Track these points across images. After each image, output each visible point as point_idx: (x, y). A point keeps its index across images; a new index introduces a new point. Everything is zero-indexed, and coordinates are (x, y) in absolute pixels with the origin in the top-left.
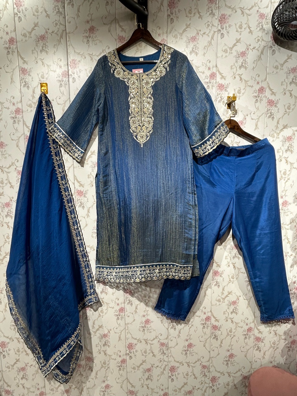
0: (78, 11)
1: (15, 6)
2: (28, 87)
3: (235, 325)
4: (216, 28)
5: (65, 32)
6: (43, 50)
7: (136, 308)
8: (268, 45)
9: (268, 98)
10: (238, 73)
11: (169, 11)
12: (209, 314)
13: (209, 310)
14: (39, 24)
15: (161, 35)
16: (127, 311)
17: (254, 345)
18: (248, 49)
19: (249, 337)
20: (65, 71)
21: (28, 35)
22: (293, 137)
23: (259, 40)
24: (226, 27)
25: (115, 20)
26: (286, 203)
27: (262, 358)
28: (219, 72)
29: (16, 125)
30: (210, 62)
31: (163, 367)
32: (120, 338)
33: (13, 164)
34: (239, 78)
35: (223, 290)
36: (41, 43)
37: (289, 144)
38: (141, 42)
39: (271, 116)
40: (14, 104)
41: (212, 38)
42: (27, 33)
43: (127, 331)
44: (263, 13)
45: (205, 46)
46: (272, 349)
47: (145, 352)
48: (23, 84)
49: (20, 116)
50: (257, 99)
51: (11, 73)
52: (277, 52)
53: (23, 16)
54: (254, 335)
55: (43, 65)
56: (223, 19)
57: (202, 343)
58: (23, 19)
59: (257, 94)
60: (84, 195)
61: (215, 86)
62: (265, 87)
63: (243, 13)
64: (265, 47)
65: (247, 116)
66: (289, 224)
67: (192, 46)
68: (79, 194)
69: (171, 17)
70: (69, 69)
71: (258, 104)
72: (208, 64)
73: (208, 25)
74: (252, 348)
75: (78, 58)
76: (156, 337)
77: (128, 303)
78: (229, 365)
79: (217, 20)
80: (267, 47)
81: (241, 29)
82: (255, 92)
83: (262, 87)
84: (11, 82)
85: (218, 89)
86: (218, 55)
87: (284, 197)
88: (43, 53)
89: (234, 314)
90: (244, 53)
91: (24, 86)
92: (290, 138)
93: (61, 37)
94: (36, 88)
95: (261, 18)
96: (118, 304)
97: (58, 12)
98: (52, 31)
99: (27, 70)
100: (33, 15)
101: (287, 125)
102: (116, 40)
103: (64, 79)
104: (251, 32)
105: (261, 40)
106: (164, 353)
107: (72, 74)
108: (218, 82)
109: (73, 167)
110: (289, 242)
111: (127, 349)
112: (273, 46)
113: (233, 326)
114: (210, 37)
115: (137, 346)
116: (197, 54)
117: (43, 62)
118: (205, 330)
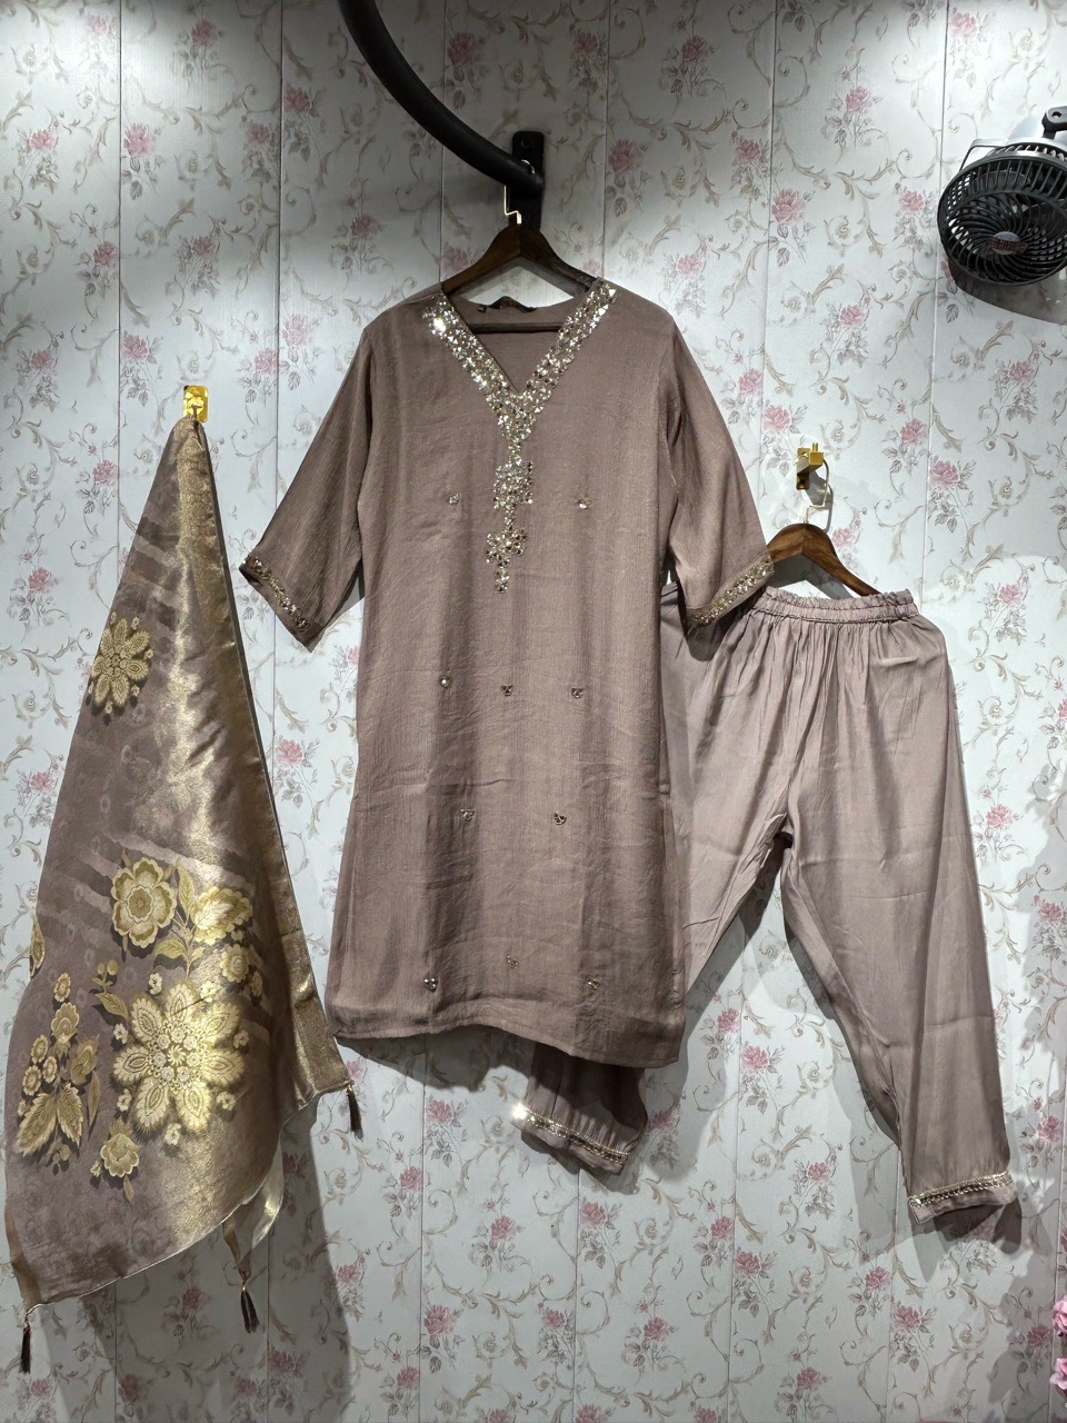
0: (323, 169)
1: (125, 152)
2: (144, 397)
3: (822, 1257)
4: (764, 232)
5: (275, 231)
6: (204, 281)
7: (464, 1174)
8: (934, 291)
9: (936, 458)
10: (833, 373)
11: (612, 177)
12: (728, 1212)
13: (727, 1196)
14: (195, 205)
15: (585, 251)
16: (429, 1183)
17: (892, 1338)
18: (867, 301)
19: (874, 1307)
20: (268, 351)
21: (157, 237)
22: (1024, 590)
23: (902, 274)
24: (796, 230)
25: (440, 201)
26: (1002, 816)
27: (920, 1397)
28: (771, 369)
29: (93, 517)
30: (741, 337)
31: (551, 1410)
32: (399, 1284)
33: (72, 644)
34: (839, 392)
35: (780, 1120)
36: (197, 262)
37: (1007, 611)
38: (517, 269)
39: (947, 517)
40: (93, 450)
41: (750, 263)
42: (156, 233)
43: (426, 1260)
44: (915, 193)
45: (727, 288)
46: (958, 1358)
47: (490, 1346)
48: (126, 390)
49: (111, 490)
50: (897, 459)
51: (93, 353)
52: (962, 312)
53: (148, 181)
54: (893, 1299)
55: (197, 330)
56: (784, 206)
57: (703, 1322)
58: (146, 188)
59: (899, 442)
60: (303, 758)
61: (758, 414)
62: (923, 420)
63: (849, 190)
64: (922, 295)
65: (864, 513)
66: (1013, 892)
67: (684, 286)
68: (286, 752)
69: (619, 195)
70: (281, 345)
71: (900, 477)
72: (735, 343)
73: (738, 224)
74: (886, 1350)
75: (310, 311)
76: (532, 1289)
77: (437, 1154)
78: (800, 1412)
79: (767, 209)
80: (930, 295)
81: (845, 237)
82: (891, 436)
83: (914, 421)
84: (91, 381)
85: (766, 423)
86: (771, 316)
87: (994, 793)
88: (203, 295)
89: (817, 1214)
90: (855, 312)
91: (132, 394)
92: (1010, 594)
93: (263, 245)
94: (169, 400)
95: (909, 206)
96: (399, 1157)
97: (259, 170)
98: (233, 228)
99: (143, 344)
100: (180, 178)
101: (999, 549)
102: (437, 260)
103: (263, 377)
104: (876, 248)
105: (909, 274)
106: (557, 1354)
107: (290, 362)
108: (768, 402)
109: (271, 660)
110: (1014, 955)
111: (425, 1330)
112: (949, 294)
113: (814, 1261)
114: (744, 258)
115: (459, 1320)
116: (698, 311)
117: (197, 322)
118: (710, 1271)
